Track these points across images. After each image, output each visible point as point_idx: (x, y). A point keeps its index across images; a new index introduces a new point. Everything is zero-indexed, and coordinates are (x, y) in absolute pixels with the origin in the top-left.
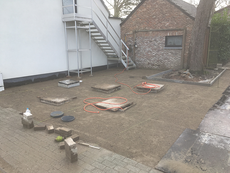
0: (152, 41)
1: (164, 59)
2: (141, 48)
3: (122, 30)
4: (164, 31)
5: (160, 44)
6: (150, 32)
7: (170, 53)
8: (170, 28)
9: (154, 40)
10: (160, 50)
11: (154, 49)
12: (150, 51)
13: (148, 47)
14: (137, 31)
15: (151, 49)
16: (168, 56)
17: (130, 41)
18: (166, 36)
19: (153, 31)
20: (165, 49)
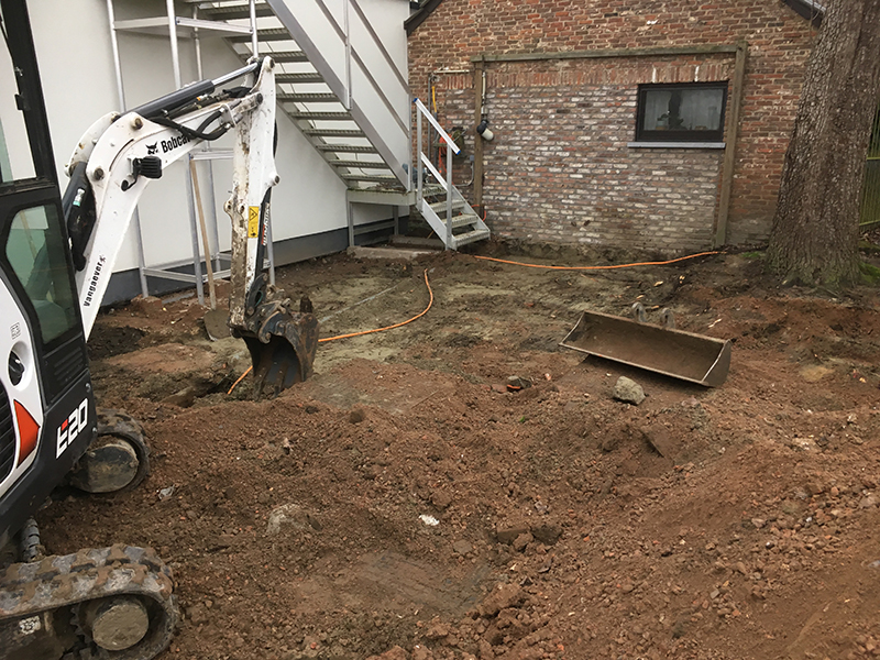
0: (566, 111)
1: (629, 200)
2: (510, 143)
3: (414, 51)
4: (631, 57)
5: (610, 123)
6: (559, 64)
7: (662, 168)
8: (662, 43)
9: (580, 105)
10: (611, 155)
11: (581, 150)
12: (560, 159)
13: (550, 138)
14: (490, 57)
15: (565, 149)
16: (648, 184)
17: (455, 106)
18: (640, 86)
19: (574, 59)
20: (637, 149)
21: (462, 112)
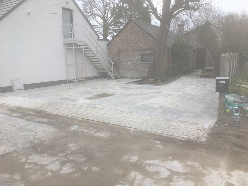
0: (131, 58)
1: (141, 71)
2: (123, 63)
3: (108, 49)
4: (139, 50)
5: (137, 59)
6: (130, 51)
7: (145, 66)
8: (144, 48)
9: (133, 57)
10: (138, 64)
11: (133, 64)
12: (131, 65)
13: (129, 62)
14: (120, 50)
15: (131, 63)
16: (143, 69)
17: (115, 57)
18: (141, 54)
19: (132, 50)
20: (141, 63)
21: (116, 58)
